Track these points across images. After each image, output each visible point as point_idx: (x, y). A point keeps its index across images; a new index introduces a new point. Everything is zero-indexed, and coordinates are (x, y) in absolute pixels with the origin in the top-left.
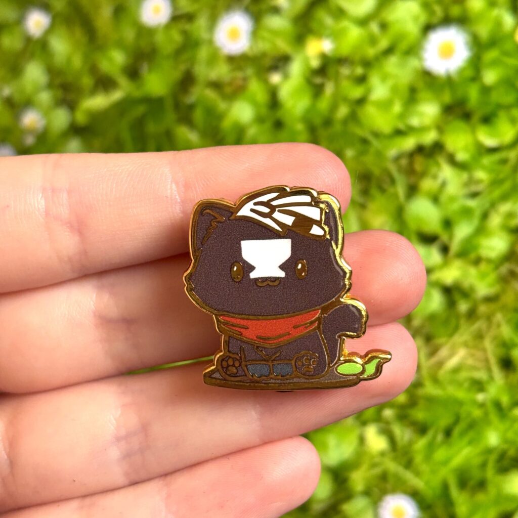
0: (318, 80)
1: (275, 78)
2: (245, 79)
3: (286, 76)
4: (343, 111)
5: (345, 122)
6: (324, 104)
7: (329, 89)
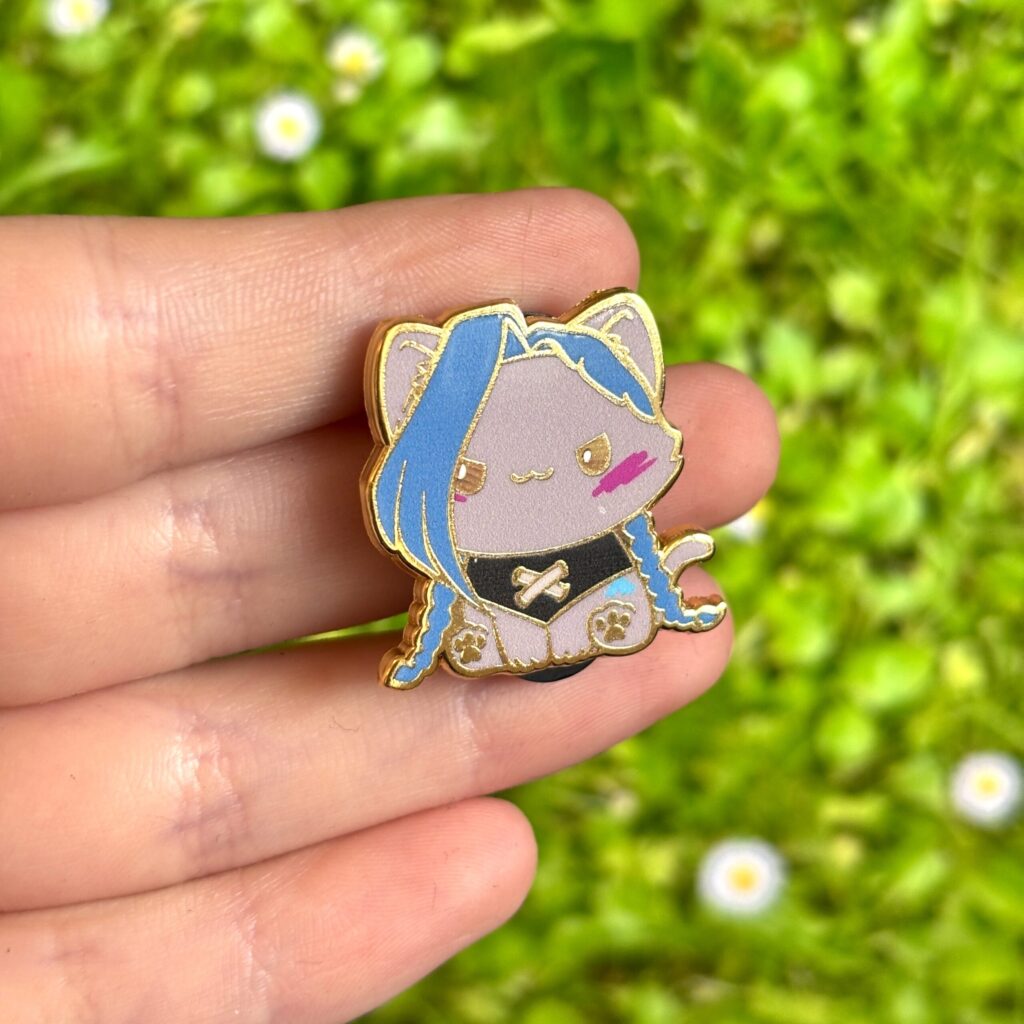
0: (940, 48)
1: (860, 33)
2: (800, 29)
3: (881, 33)
4: (980, 108)
5: (981, 129)
6: (946, 92)
7: (959, 66)
